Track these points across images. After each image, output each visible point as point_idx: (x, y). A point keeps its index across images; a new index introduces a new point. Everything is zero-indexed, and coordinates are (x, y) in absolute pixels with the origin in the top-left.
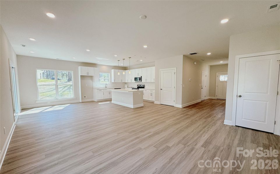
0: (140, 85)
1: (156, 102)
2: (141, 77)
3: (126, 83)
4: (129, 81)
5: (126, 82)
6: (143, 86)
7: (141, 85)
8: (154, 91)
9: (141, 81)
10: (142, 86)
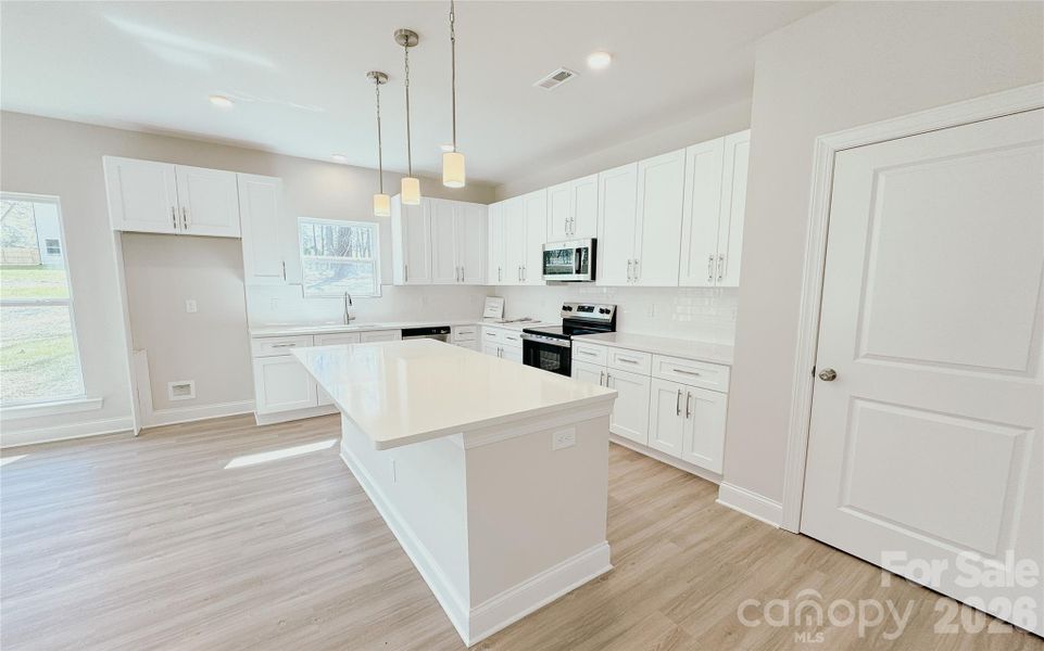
0: (581, 309)
1: (732, 496)
2: (594, 242)
3: (492, 292)
4: (510, 280)
5: (493, 281)
6: (608, 317)
7: (590, 309)
8: (718, 379)
9: (588, 276)
10: (596, 315)
